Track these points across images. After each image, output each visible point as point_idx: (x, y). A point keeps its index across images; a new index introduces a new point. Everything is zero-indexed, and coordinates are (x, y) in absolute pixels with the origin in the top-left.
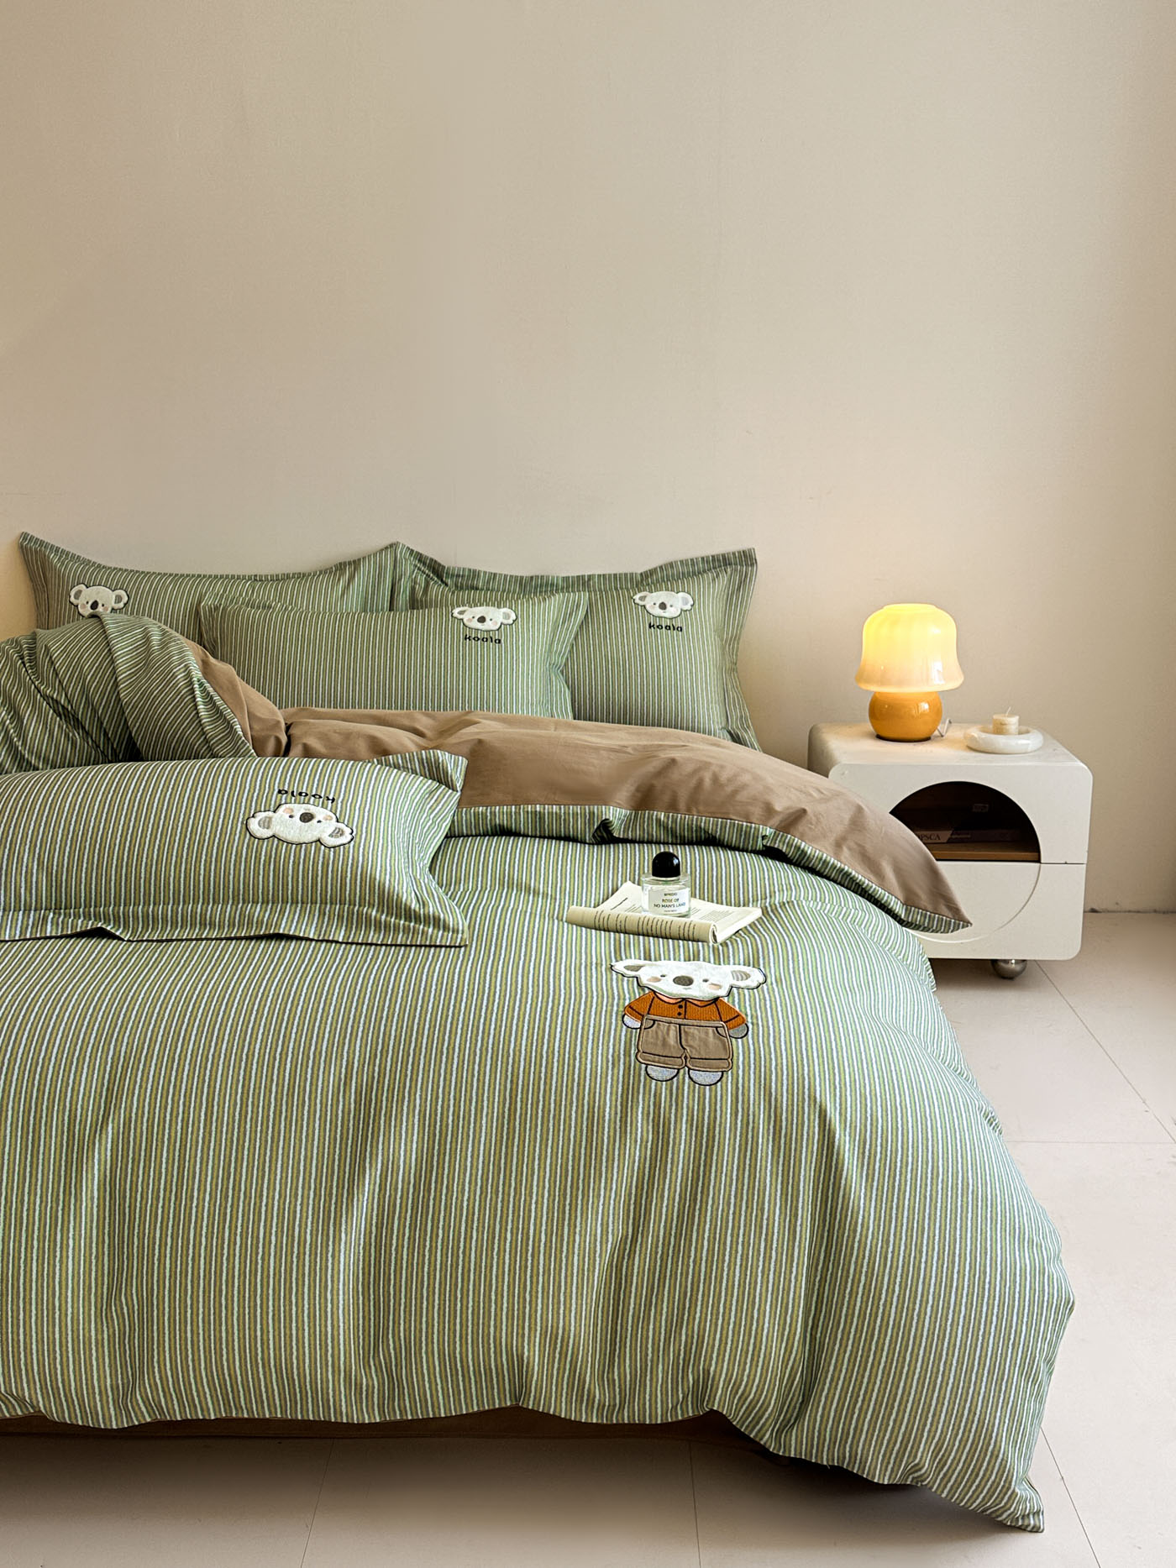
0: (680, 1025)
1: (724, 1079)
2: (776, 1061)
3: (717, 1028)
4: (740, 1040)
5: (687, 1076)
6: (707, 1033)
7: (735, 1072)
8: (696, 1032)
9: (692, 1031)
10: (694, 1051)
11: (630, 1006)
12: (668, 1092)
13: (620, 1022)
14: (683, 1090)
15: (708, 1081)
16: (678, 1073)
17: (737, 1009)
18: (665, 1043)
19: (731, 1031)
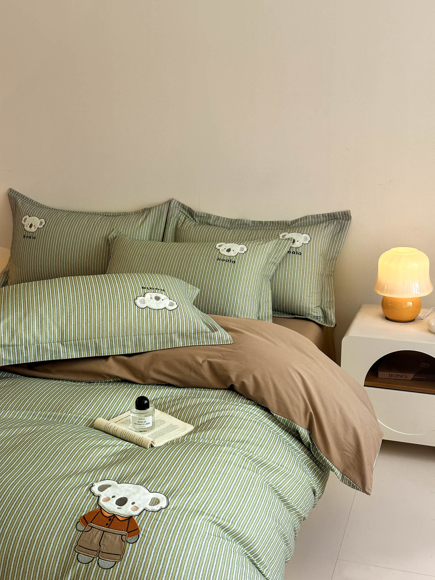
0: (104, 531)
1: (115, 566)
2: (146, 559)
3: (122, 535)
4: (131, 544)
5: (97, 562)
6: (116, 538)
7: (122, 564)
8: (110, 537)
9: (108, 536)
10: (105, 548)
11: (84, 517)
12: (85, 570)
13: (74, 526)
14: (93, 570)
15: (107, 567)
16: (93, 559)
17: (138, 525)
18: (92, 542)
19: (129, 538)
